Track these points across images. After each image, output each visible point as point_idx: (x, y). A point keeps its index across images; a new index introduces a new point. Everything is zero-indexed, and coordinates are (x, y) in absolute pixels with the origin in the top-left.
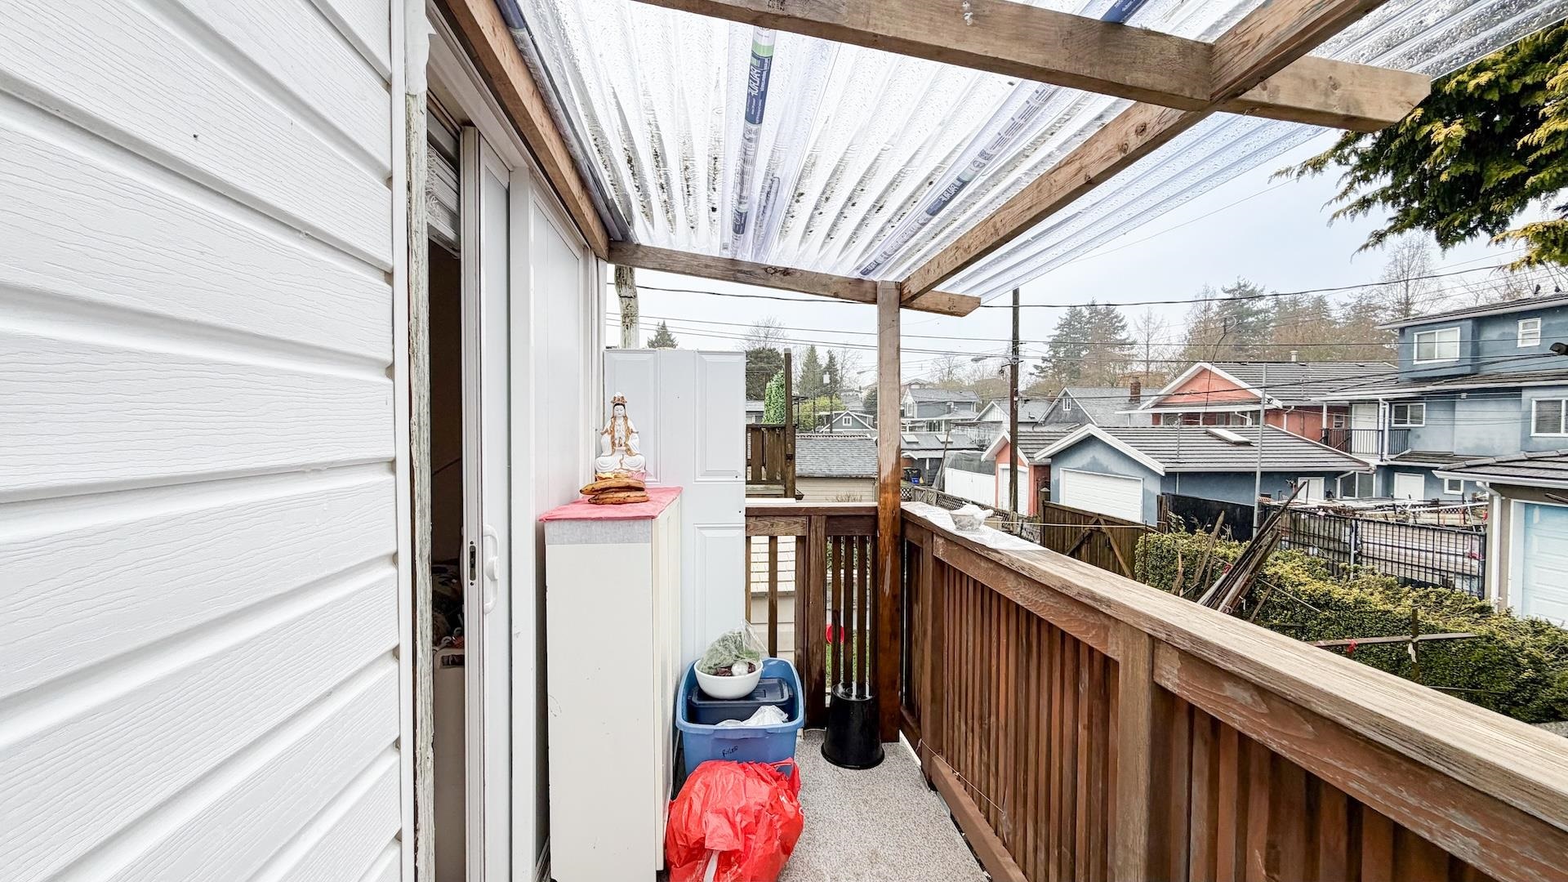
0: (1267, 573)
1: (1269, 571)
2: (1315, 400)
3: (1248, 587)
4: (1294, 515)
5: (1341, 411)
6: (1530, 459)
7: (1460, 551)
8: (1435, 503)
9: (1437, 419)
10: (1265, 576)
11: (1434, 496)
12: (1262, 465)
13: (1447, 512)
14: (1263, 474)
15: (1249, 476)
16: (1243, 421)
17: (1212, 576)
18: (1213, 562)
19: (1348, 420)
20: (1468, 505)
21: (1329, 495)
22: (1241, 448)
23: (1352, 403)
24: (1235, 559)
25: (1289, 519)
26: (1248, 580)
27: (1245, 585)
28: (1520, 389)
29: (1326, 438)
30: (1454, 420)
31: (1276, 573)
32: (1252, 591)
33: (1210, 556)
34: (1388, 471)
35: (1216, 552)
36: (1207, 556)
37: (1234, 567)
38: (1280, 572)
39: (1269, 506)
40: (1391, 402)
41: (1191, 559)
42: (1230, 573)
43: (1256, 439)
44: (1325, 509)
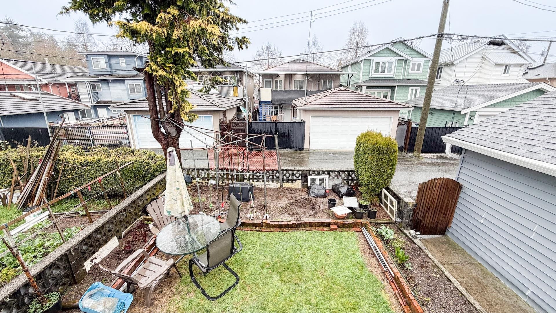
0: (60, 158)
1: (61, 157)
2: (62, 81)
3: (53, 167)
4: (65, 129)
5: (73, 85)
6: (132, 102)
7: (121, 132)
8: (111, 117)
9: (105, 89)
10: (59, 160)
11: (111, 115)
12: (46, 109)
13: (115, 120)
14: (46, 113)
15: (41, 114)
16: (31, 89)
17: (34, 166)
18: (32, 160)
19: (77, 89)
20: (120, 117)
21: (77, 119)
22: (33, 102)
23: (76, 82)
24: (43, 156)
25: (64, 131)
26: (53, 164)
27: (52, 166)
28: (124, 80)
29: (70, 96)
30: (110, 89)
31: (64, 158)
32: (55, 168)
33: (30, 157)
34: (95, 107)
35: (32, 155)
36: (27, 158)
37: (44, 160)
38: (66, 157)
39: (54, 127)
40: (90, 82)
41: (19, 161)
42: (43, 163)
43: (39, 98)
44: (77, 125)
